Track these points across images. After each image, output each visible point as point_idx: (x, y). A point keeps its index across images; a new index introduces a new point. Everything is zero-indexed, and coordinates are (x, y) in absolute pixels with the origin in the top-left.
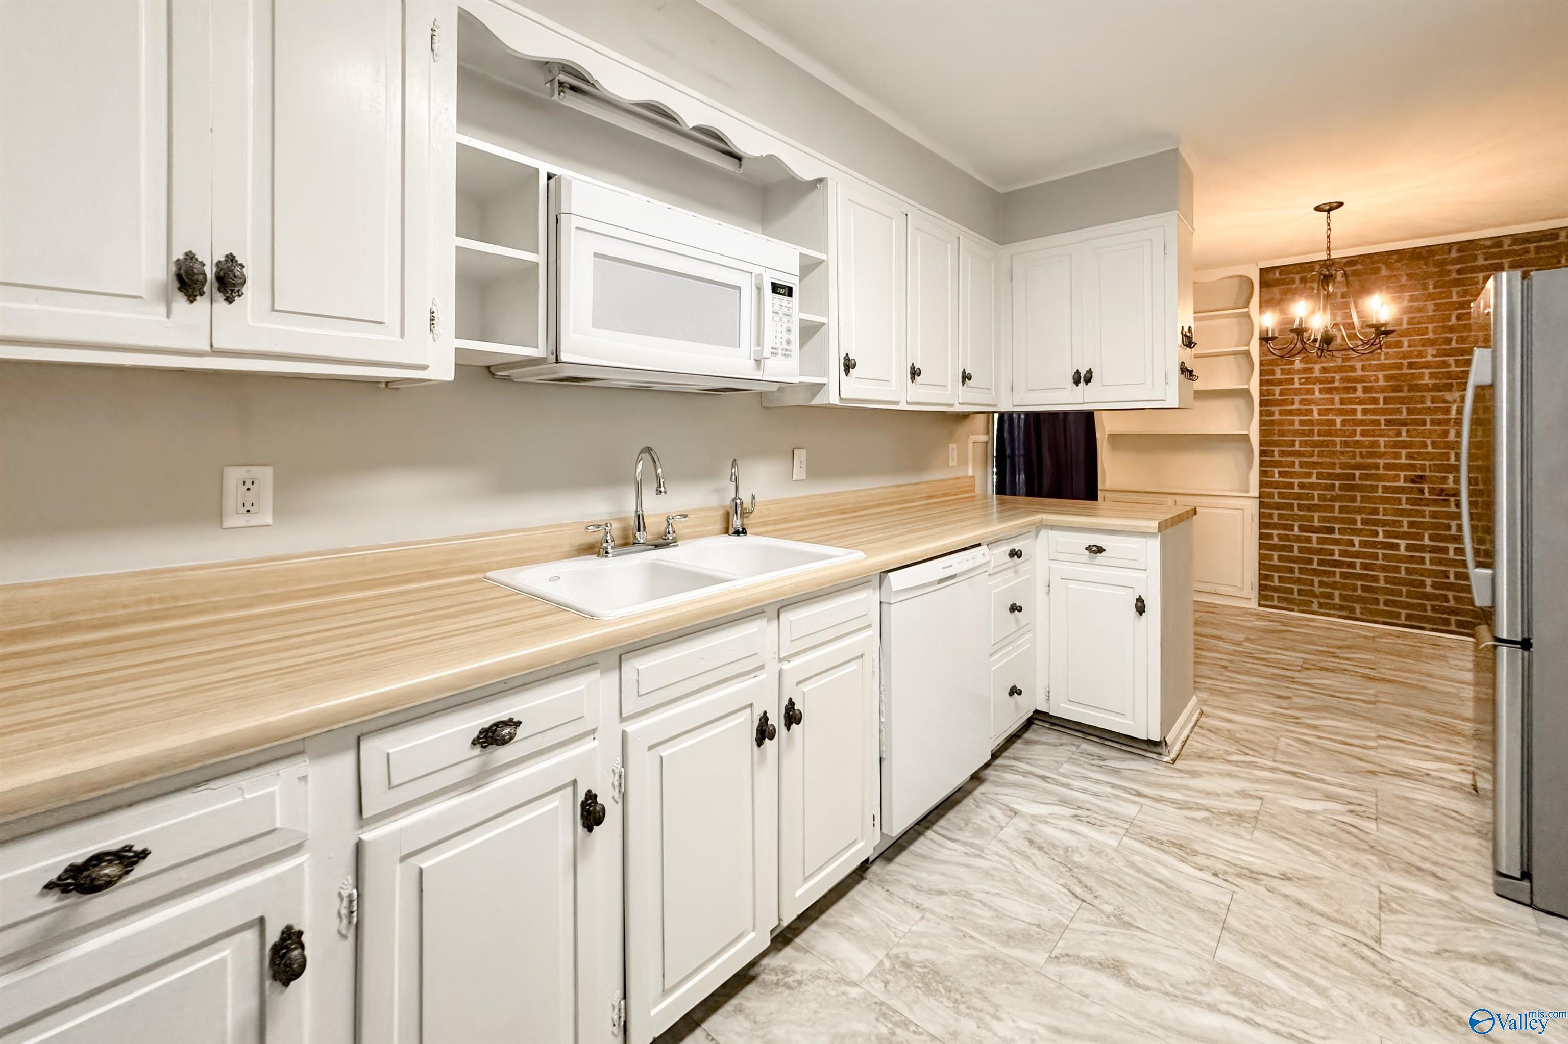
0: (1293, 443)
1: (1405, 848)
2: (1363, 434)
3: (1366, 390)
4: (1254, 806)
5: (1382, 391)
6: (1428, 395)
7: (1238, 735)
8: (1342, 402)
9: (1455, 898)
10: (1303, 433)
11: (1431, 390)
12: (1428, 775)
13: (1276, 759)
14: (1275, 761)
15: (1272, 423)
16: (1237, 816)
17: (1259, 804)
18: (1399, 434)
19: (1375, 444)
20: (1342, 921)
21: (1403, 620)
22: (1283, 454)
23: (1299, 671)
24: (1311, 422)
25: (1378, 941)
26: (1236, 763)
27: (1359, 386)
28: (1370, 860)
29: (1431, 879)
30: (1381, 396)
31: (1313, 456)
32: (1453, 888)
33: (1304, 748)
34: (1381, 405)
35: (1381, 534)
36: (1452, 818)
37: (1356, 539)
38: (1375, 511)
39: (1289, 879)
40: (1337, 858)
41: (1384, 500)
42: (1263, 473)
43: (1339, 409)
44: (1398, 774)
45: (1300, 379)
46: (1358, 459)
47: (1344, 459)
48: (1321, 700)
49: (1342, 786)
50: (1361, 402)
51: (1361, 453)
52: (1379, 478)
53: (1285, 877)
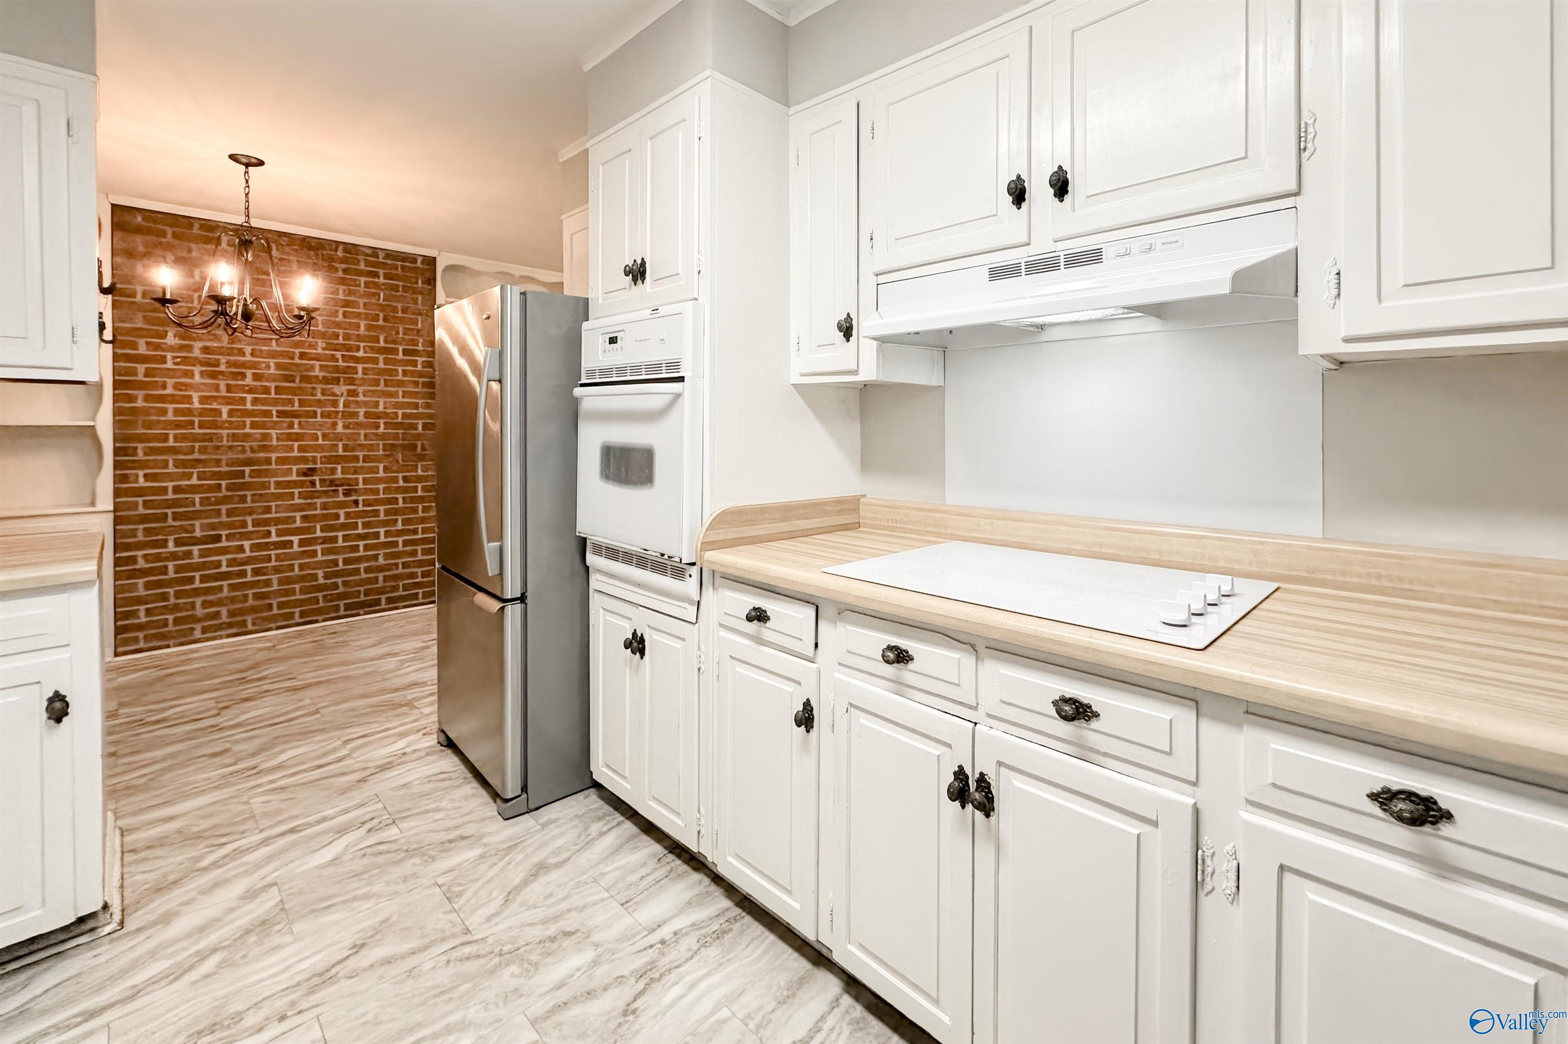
0: (165, 438)
1: (431, 831)
2: (254, 425)
3: (256, 377)
4: (271, 898)
5: (274, 380)
6: (319, 387)
7: (195, 829)
8: (229, 388)
9: (486, 845)
10: (178, 425)
11: (320, 382)
12: (404, 754)
13: (261, 827)
14: (261, 831)
15: (134, 411)
16: (260, 925)
17: (277, 891)
18: (291, 426)
19: (266, 437)
20: (432, 942)
21: (297, 619)
22: (150, 451)
23: (218, 714)
24: (189, 412)
25: (467, 931)
26: (216, 865)
27: (249, 373)
28: (414, 865)
29: (463, 843)
30: (273, 385)
31: (192, 452)
32: (481, 837)
33: (283, 796)
34: (273, 395)
35: (273, 534)
36: (443, 780)
37: (247, 544)
38: (268, 510)
39: (363, 945)
40: (388, 886)
41: (278, 497)
42: (119, 479)
43: (225, 397)
44: (384, 768)
45: (174, 358)
46: (249, 454)
47: (231, 455)
48: (265, 735)
49: (346, 811)
50: (250, 391)
51: (251, 448)
52: (273, 473)
53: (358, 948)
